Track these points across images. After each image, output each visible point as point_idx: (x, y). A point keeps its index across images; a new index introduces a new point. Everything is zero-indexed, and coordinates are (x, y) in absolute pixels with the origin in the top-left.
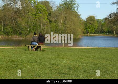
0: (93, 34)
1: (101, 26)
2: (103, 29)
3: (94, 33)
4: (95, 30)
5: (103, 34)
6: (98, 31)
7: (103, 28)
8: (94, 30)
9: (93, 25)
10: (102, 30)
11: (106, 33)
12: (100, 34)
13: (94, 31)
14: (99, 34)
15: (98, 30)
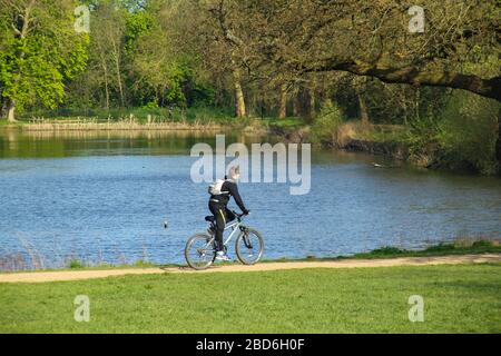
0: (50, 115)
1: (115, 41)
2: (137, 76)
3: (63, 111)
4: (66, 81)
5: (142, 119)
6: (97, 93)
7: (143, 65)
8: (60, 87)
9: (52, 36)
10: (129, 82)
11: (163, 103)
12: (115, 119)
13: (61, 92)
14: (103, 119)
15: (93, 79)
